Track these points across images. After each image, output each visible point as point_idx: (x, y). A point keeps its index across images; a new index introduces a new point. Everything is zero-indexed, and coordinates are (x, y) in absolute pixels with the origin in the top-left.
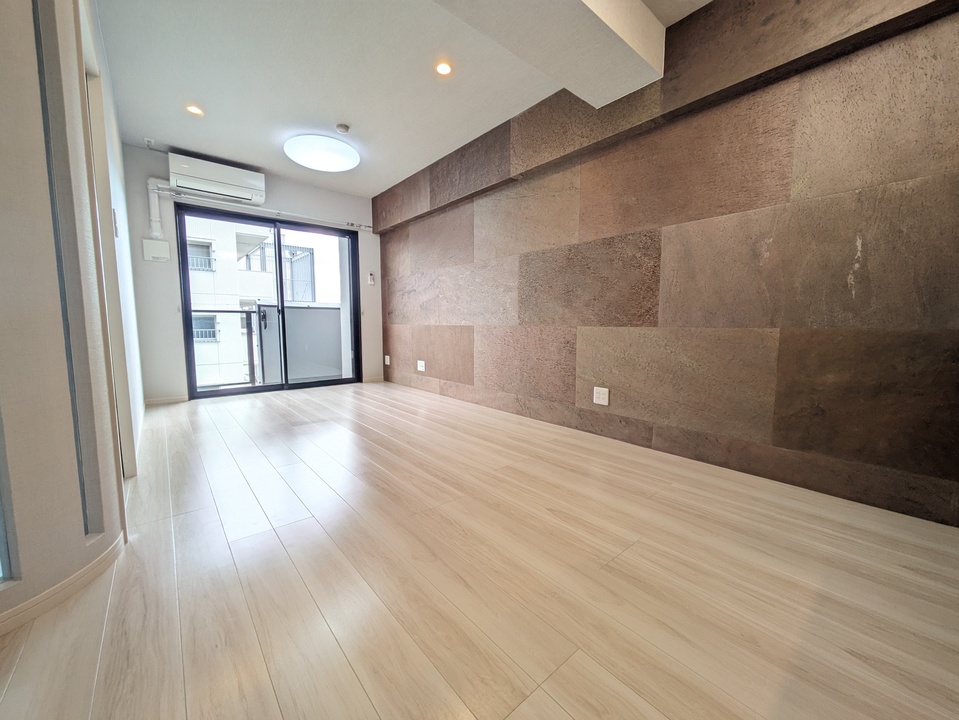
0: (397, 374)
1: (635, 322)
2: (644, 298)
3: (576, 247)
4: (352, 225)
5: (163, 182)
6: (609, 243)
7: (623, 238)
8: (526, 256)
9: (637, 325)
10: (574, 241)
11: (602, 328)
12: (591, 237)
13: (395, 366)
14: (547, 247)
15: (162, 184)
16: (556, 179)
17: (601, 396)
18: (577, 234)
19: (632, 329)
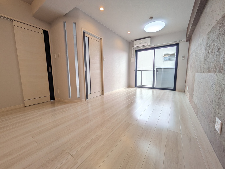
0: (186, 90)
4: (176, 42)
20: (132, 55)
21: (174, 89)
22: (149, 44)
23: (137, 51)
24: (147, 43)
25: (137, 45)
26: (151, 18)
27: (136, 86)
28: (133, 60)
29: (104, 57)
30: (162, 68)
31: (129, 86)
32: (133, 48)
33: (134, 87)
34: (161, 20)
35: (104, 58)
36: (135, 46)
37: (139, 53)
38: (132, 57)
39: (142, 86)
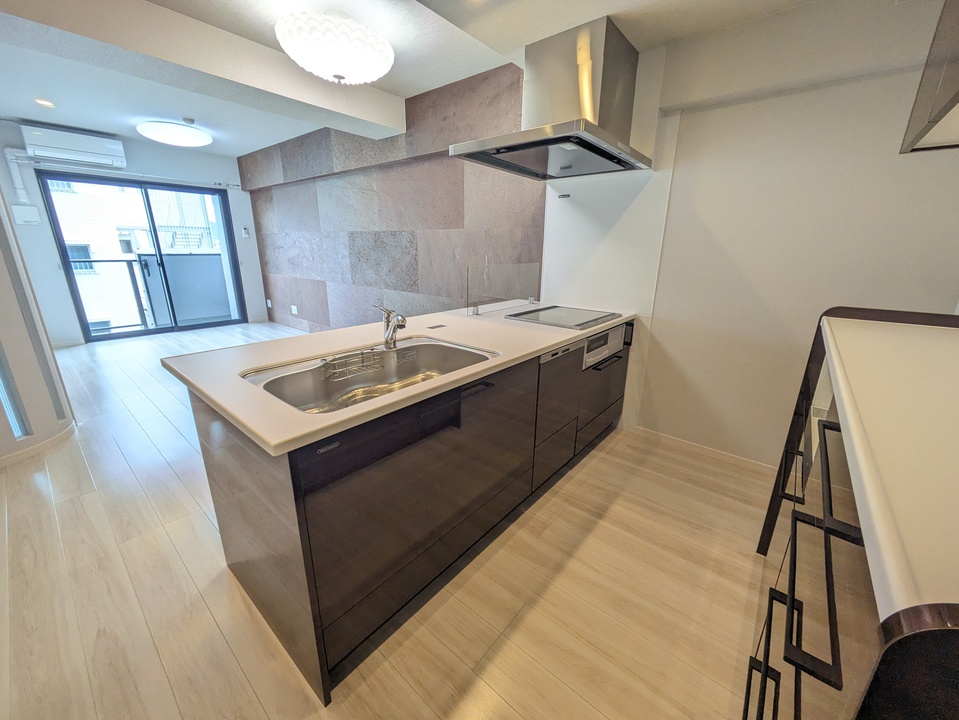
0: (278, 315)
1: (409, 289)
2: (412, 274)
3: (378, 234)
4: (220, 184)
5: (21, 151)
7: (400, 233)
8: (352, 234)
10: (377, 229)
11: (395, 291)
12: (385, 228)
13: (275, 309)
14: (362, 230)
15: (19, 153)
18: (378, 224)
19: (408, 294)
21: (244, 319)
23: (41, 174)
26: (192, 121)
27: (88, 337)
32: (12, 152)
36: (32, 151)
37: (53, 183)
38: (22, 200)
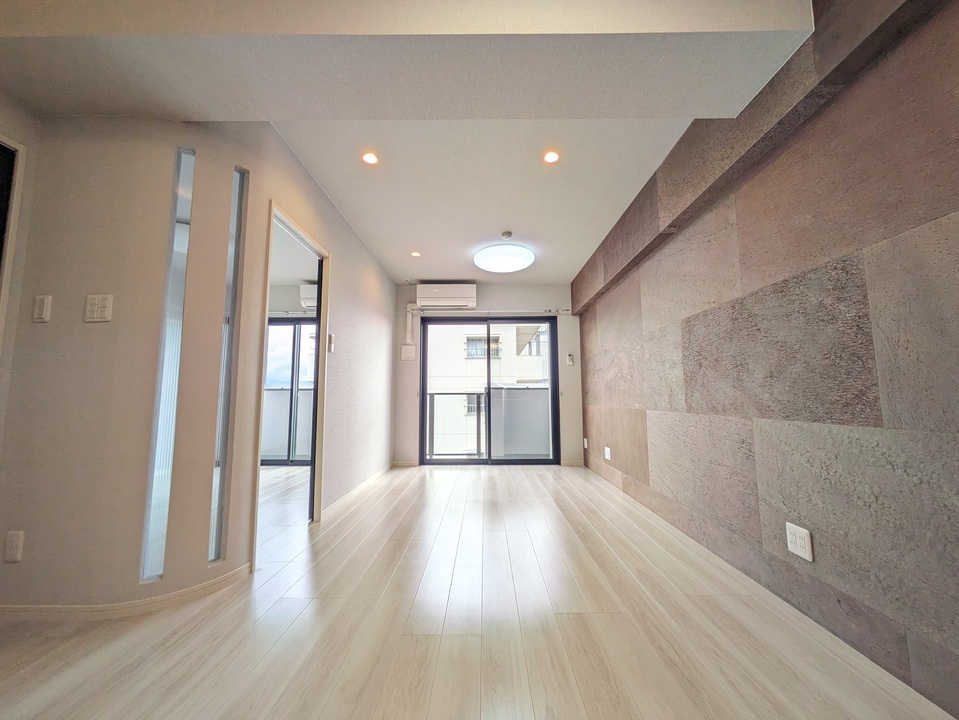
0: (593, 459)
1: (837, 415)
2: (848, 373)
3: (741, 302)
4: (551, 311)
5: (413, 304)
6: (781, 289)
7: (800, 279)
8: (688, 320)
9: (842, 422)
10: (737, 295)
11: (787, 423)
12: (756, 286)
13: (591, 451)
14: (707, 307)
15: (413, 307)
16: (709, 221)
17: (798, 540)
18: (738, 285)
19: (835, 427)
20: (409, 335)
21: (556, 460)
22: (472, 304)
23: (425, 321)
24: (466, 299)
25: (430, 299)
26: (509, 234)
27: (423, 461)
28: (411, 352)
29: (330, 337)
30: (502, 388)
31: (395, 463)
32: (410, 307)
33: (415, 466)
34: (523, 244)
35: (330, 342)
36: (420, 303)
37: (432, 328)
38: (408, 341)
39: (434, 457)
